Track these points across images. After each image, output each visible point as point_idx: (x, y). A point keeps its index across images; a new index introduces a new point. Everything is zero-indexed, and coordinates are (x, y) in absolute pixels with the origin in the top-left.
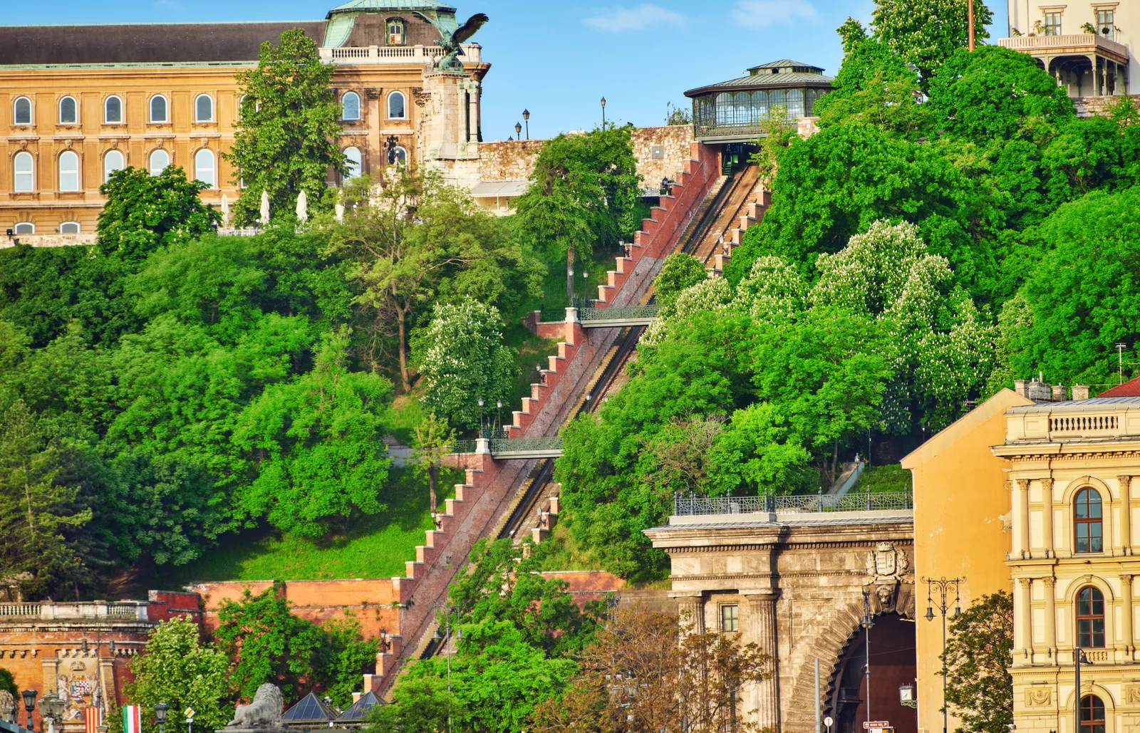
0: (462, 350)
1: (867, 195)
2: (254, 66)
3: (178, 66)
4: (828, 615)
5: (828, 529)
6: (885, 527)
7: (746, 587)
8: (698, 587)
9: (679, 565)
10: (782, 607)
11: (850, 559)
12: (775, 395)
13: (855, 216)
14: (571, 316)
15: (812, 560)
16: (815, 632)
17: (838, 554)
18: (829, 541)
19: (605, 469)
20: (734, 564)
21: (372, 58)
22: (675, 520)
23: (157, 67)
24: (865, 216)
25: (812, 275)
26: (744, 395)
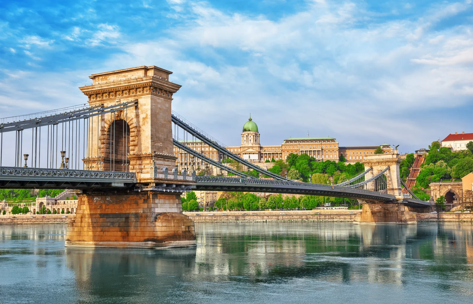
0: (405, 171)
1: (438, 158)
2: (376, 149)
3: (369, 150)
4: (445, 191)
5: (444, 184)
6: (450, 184)
7: (437, 189)
8: (433, 189)
9: (431, 187)
10: (440, 190)
11: (446, 187)
12: (436, 174)
13: (437, 160)
14: (411, 168)
15: (443, 187)
16: (443, 193)
17: (445, 186)
18: (445, 185)
19: (422, 180)
20: (436, 187)
21: (384, 149)
22: (431, 184)
23: (368, 150)
24: (438, 160)
25: (435, 165)
26: (432, 174)
